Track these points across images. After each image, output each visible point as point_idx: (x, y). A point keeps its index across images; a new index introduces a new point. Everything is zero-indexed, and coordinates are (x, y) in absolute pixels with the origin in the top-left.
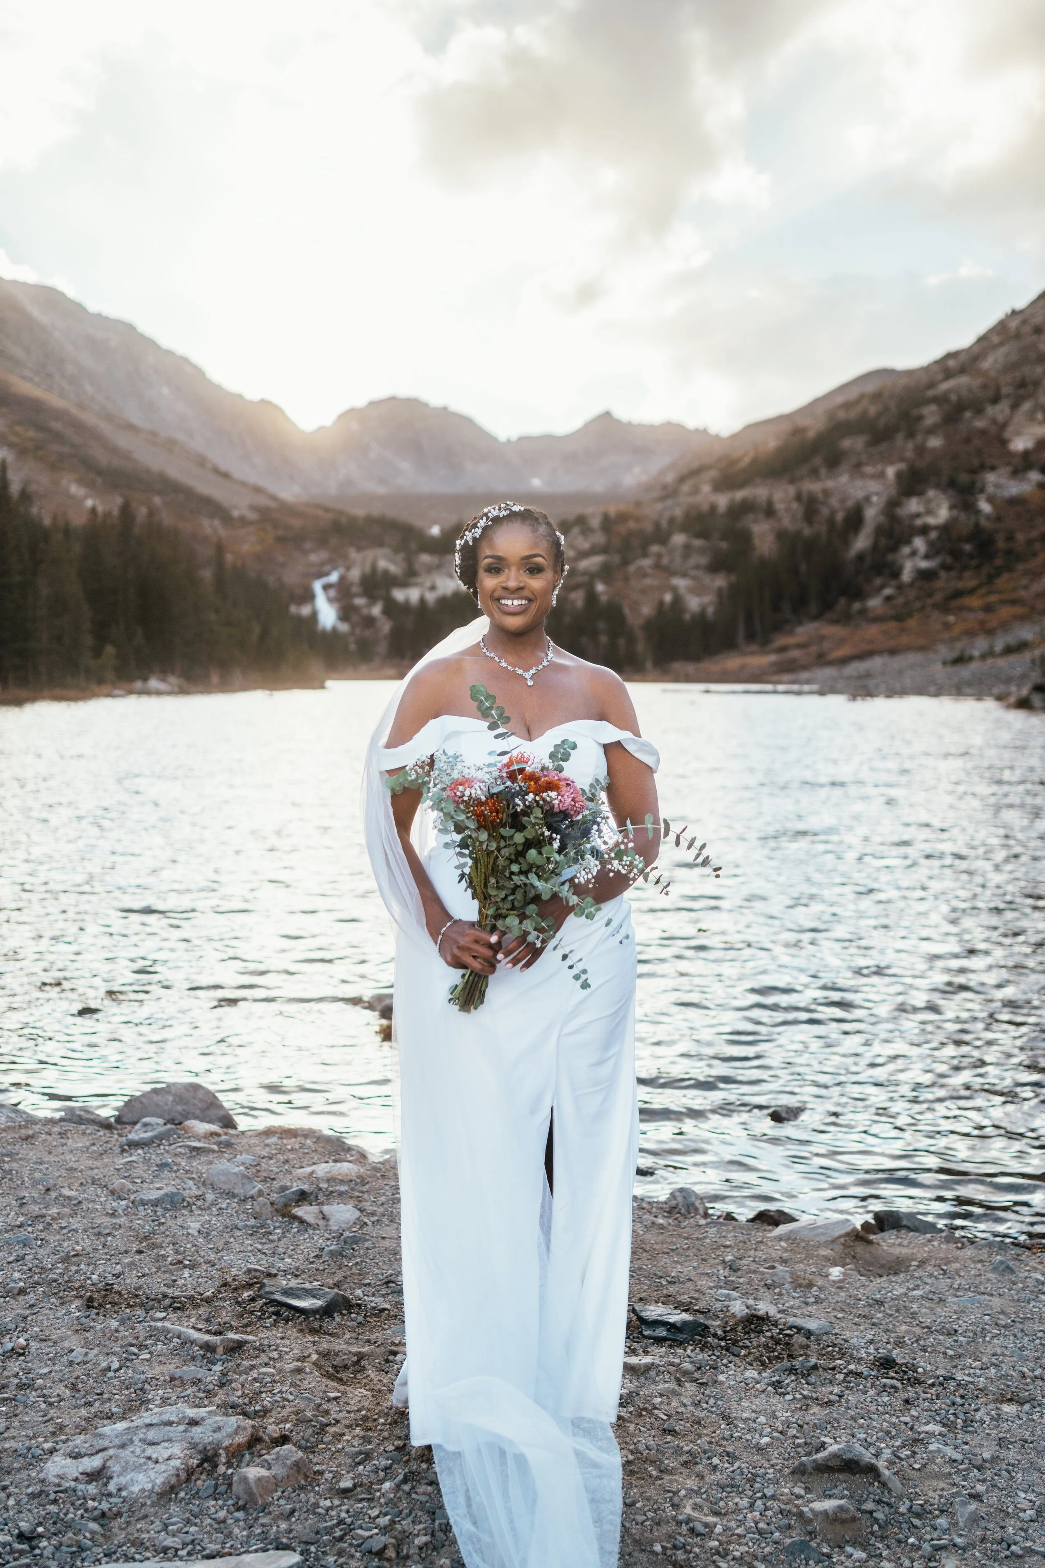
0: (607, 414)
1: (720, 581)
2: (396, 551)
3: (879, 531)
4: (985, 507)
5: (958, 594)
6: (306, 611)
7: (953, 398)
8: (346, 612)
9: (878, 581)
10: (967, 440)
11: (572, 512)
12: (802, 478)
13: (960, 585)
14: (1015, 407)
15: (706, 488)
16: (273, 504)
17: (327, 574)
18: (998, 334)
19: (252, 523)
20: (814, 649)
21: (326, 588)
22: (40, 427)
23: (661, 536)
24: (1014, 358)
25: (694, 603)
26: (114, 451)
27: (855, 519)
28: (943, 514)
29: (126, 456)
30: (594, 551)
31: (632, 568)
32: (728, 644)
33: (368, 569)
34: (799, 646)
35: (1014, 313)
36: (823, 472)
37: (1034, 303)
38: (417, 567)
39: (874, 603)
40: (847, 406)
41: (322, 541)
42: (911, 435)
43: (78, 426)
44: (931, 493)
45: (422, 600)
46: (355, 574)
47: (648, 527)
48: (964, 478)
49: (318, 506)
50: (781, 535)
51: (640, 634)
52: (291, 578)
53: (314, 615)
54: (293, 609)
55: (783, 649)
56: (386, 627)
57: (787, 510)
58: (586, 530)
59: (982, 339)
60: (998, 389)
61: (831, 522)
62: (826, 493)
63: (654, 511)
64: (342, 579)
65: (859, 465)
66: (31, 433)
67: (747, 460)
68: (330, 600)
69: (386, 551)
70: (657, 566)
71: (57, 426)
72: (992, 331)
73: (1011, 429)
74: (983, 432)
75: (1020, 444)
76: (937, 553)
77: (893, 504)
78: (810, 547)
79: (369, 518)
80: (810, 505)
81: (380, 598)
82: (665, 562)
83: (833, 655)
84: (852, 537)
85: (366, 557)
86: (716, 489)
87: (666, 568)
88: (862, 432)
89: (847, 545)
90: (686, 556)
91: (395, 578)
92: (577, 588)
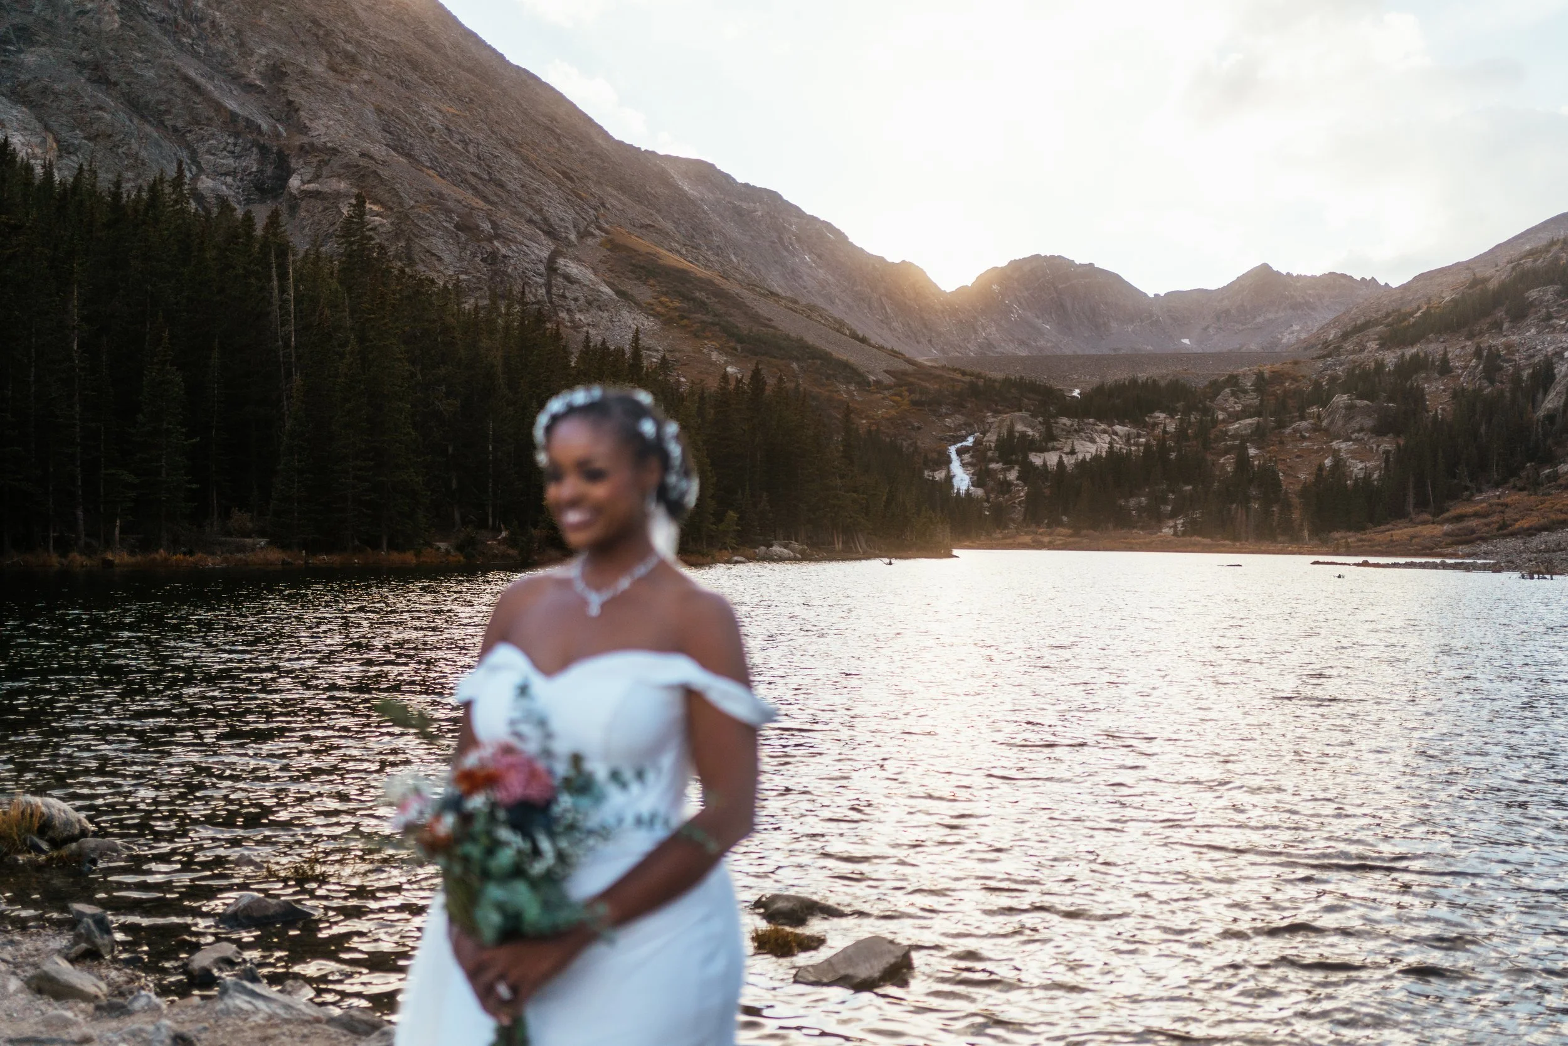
0: (1265, 268)
2: (1034, 415)
6: (940, 475)
8: (980, 477)
11: (1224, 372)
12: (1481, 333)
15: (1373, 345)
16: (909, 368)
17: (964, 439)
19: (888, 388)
20: (1495, 518)
21: (959, 452)
22: (685, 297)
23: (1321, 397)
25: (1357, 468)
26: (755, 318)
27: (1544, 376)
29: (767, 323)
30: (1245, 413)
31: (1288, 431)
32: (1397, 513)
33: (1004, 432)
34: (1476, 515)
36: (1506, 326)
38: (1056, 432)
40: (1534, 253)
41: (958, 406)
43: (720, 294)
45: (1060, 462)
46: (991, 438)
47: (1307, 387)
49: (955, 370)
50: (1457, 395)
51: (1295, 500)
52: (925, 442)
53: (949, 478)
54: (926, 474)
55: (1460, 518)
56: (1022, 492)
57: (1465, 368)
58: (1238, 391)
61: (1516, 378)
62: (1509, 347)
63: (1314, 370)
64: (977, 442)
65: (1549, 317)
66: (676, 304)
67: (1418, 314)
68: (964, 465)
69: (1024, 414)
70: (1316, 428)
71: (700, 295)
78: (1492, 405)
79: (1007, 381)
80: (1492, 363)
81: (1016, 462)
82: (1324, 423)
83: (1517, 525)
84: (1540, 396)
85: (1003, 421)
86: (1383, 346)
87: (1326, 431)
88: (1552, 282)
89: (1535, 404)
90: (1348, 418)
91: (1033, 441)
92: (1227, 452)
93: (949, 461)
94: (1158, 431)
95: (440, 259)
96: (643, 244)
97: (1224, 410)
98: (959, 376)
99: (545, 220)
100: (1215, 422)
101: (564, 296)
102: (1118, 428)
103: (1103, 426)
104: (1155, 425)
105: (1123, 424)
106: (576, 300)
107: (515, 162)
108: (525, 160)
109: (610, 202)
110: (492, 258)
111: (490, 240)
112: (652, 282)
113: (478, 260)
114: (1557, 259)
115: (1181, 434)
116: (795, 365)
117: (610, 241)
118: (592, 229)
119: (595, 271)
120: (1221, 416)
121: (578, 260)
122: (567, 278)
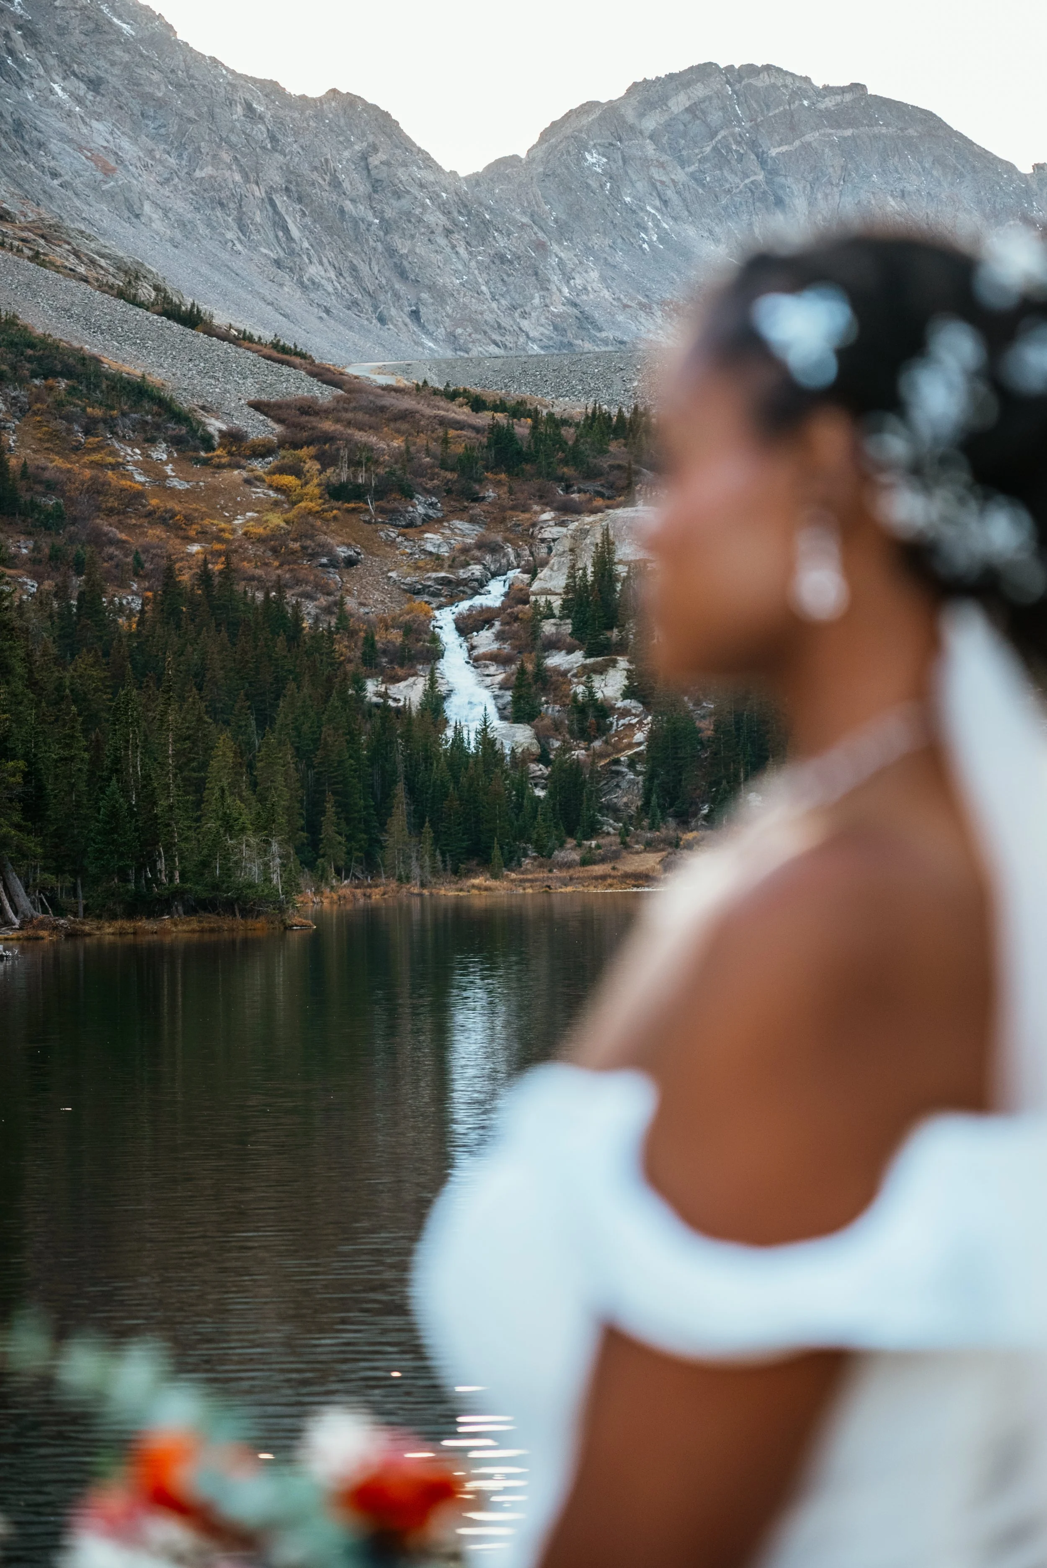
6: (410, 692)
8: (525, 695)
16: (324, 394)
17: (478, 586)
19: (262, 451)
21: (467, 626)
33: (587, 561)
41: (460, 496)
46: (552, 582)
49: (452, 396)
52: (371, 601)
53: (436, 699)
54: (372, 688)
64: (516, 597)
68: (476, 661)
81: (621, 648)
85: (584, 532)
93: (434, 654)
98: (461, 413)
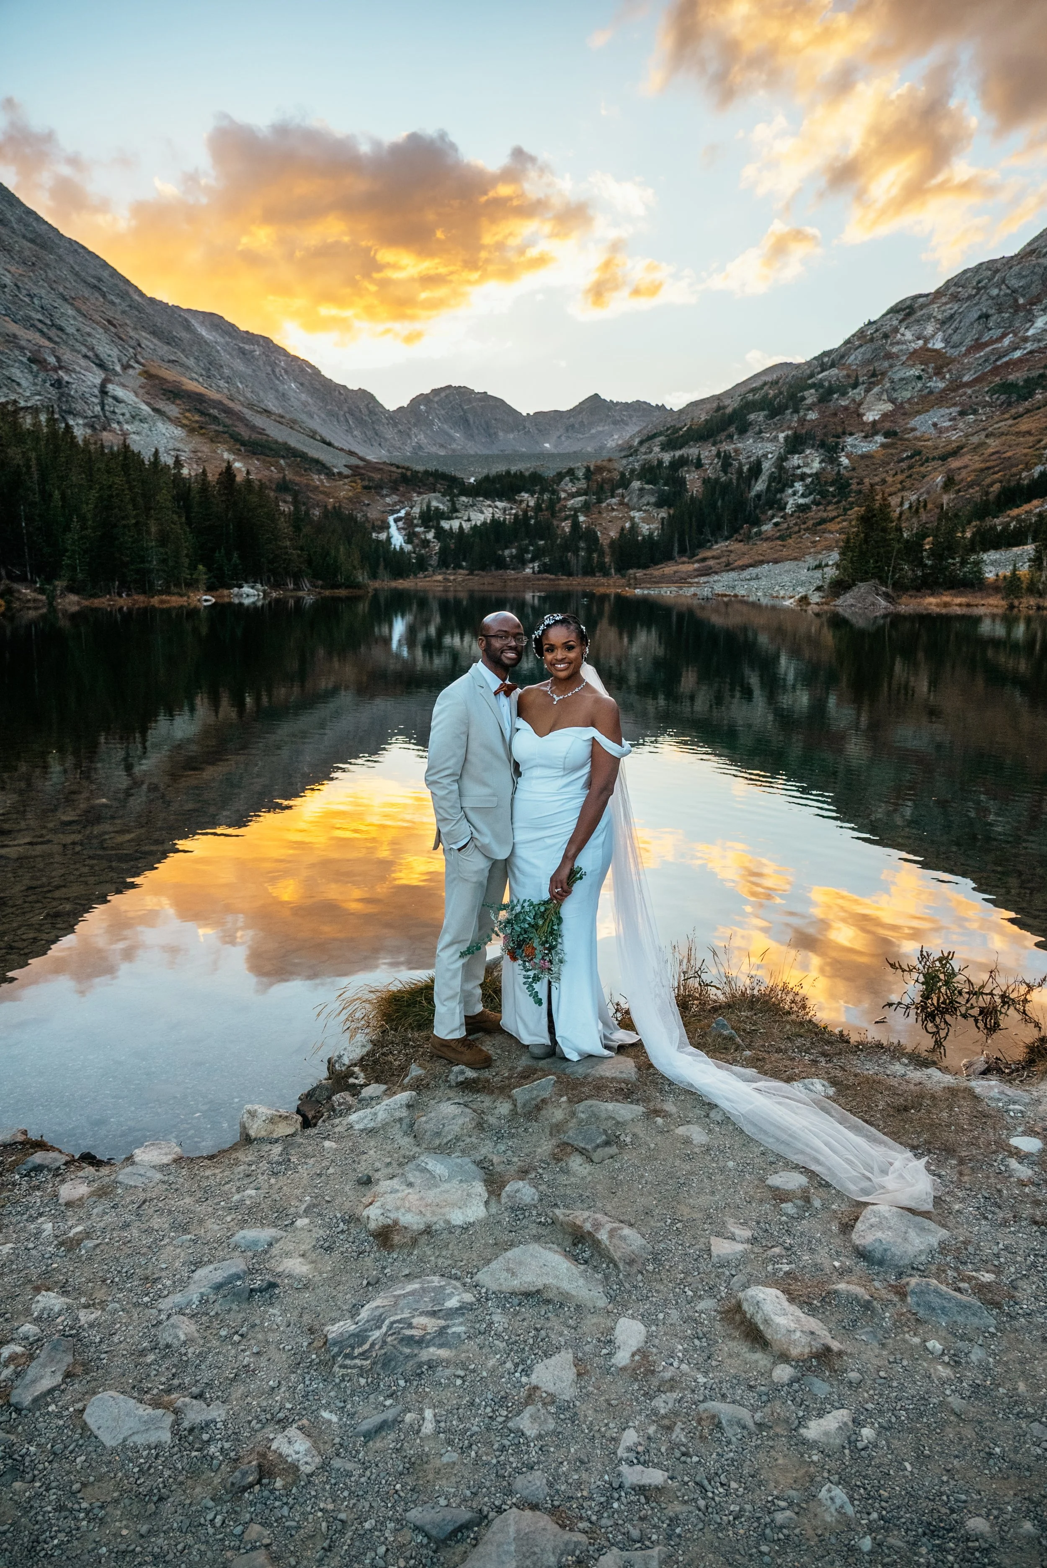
0: (596, 396)
1: (663, 514)
2: (444, 495)
3: (772, 478)
4: (845, 461)
5: (823, 521)
6: (383, 536)
7: (826, 384)
8: (410, 537)
9: (770, 513)
10: (835, 414)
11: (563, 467)
12: (721, 442)
13: (825, 515)
14: (868, 391)
15: (657, 449)
16: (361, 463)
17: (398, 511)
18: (859, 339)
19: (347, 477)
20: (724, 559)
21: (396, 521)
22: (202, 413)
23: (625, 482)
24: (868, 356)
25: (645, 529)
26: (253, 428)
27: (756, 469)
28: (816, 466)
29: (261, 432)
30: (578, 494)
31: (604, 505)
32: (668, 557)
33: (425, 507)
34: (713, 557)
35: (870, 323)
36: (735, 437)
37: (884, 316)
38: (458, 506)
39: (767, 528)
40: (754, 390)
41: (394, 490)
42: (796, 411)
43: (228, 411)
44: (808, 452)
45: (461, 527)
46: (416, 511)
47: (616, 476)
48: (831, 440)
49: (392, 465)
50: (706, 481)
51: (607, 549)
52: (373, 514)
53: (389, 538)
54: (374, 535)
55: (704, 560)
56: (437, 547)
57: (711, 464)
58: (574, 478)
59: (847, 342)
60: (857, 378)
61: (740, 471)
62: (736, 451)
63: (621, 465)
64: (408, 514)
65: (760, 432)
66: (197, 418)
67: (687, 427)
68: (399, 529)
69: (438, 494)
70: (621, 503)
71: (214, 412)
72: (853, 336)
73: (864, 406)
74: (846, 408)
75: (870, 417)
76: (810, 494)
77: (782, 459)
78: (725, 488)
79: (426, 472)
80: (726, 461)
81: (433, 527)
82: (626, 500)
83: (736, 564)
84: (753, 482)
85: (424, 499)
86: (662, 449)
87: (627, 505)
88: (763, 409)
89: (750, 488)
90: (641, 496)
91: (443, 513)
92: (566, 519)
93: (389, 527)
94: (524, 505)
95: (19, 384)
96: (170, 374)
97: (565, 491)
98: (394, 469)
99: (97, 356)
100: (559, 499)
101: (114, 412)
102: (498, 504)
103: (489, 503)
104: (522, 501)
105: (501, 501)
106: (123, 415)
107: (71, 312)
108: (78, 310)
109: (144, 343)
110: (58, 384)
111: (55, 370)
112: (178, 402)
113: (48, 385)
114: (767, 394)
115: (538, 508)
116: (282, 462)
117: (146, 372)
118: (132, 363)
119: (137, 395)
120: (563, 495)
121: (124, 386)
122: (115, 398)
